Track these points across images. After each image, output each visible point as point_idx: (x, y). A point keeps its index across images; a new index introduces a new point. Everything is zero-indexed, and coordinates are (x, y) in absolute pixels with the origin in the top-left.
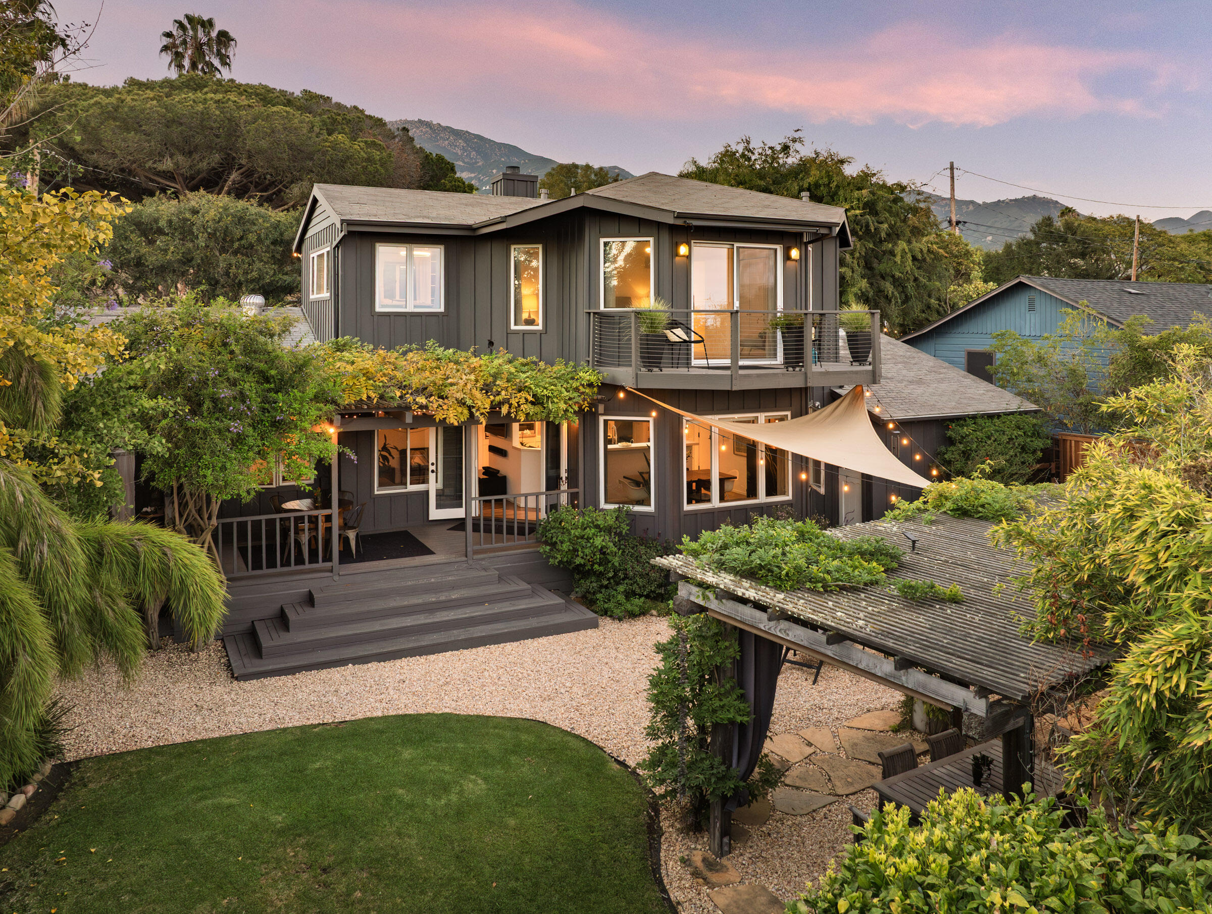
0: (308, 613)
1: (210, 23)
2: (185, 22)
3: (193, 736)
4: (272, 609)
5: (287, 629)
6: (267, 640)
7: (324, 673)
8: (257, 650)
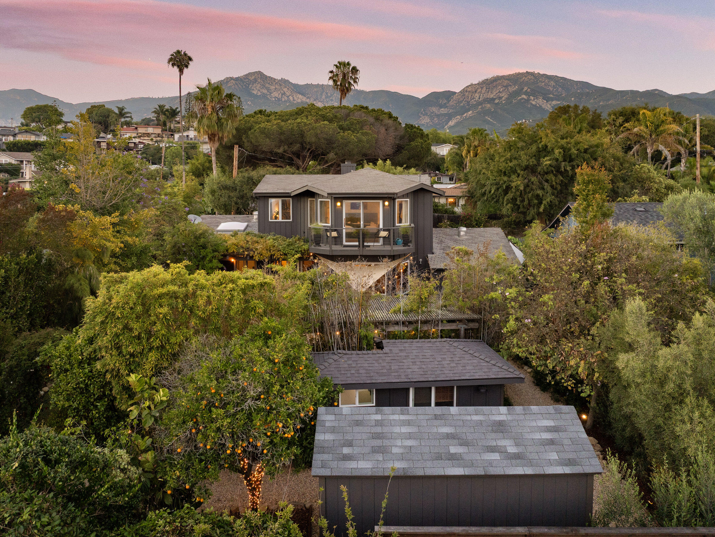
1: (349, 64)
2: (338, 65)
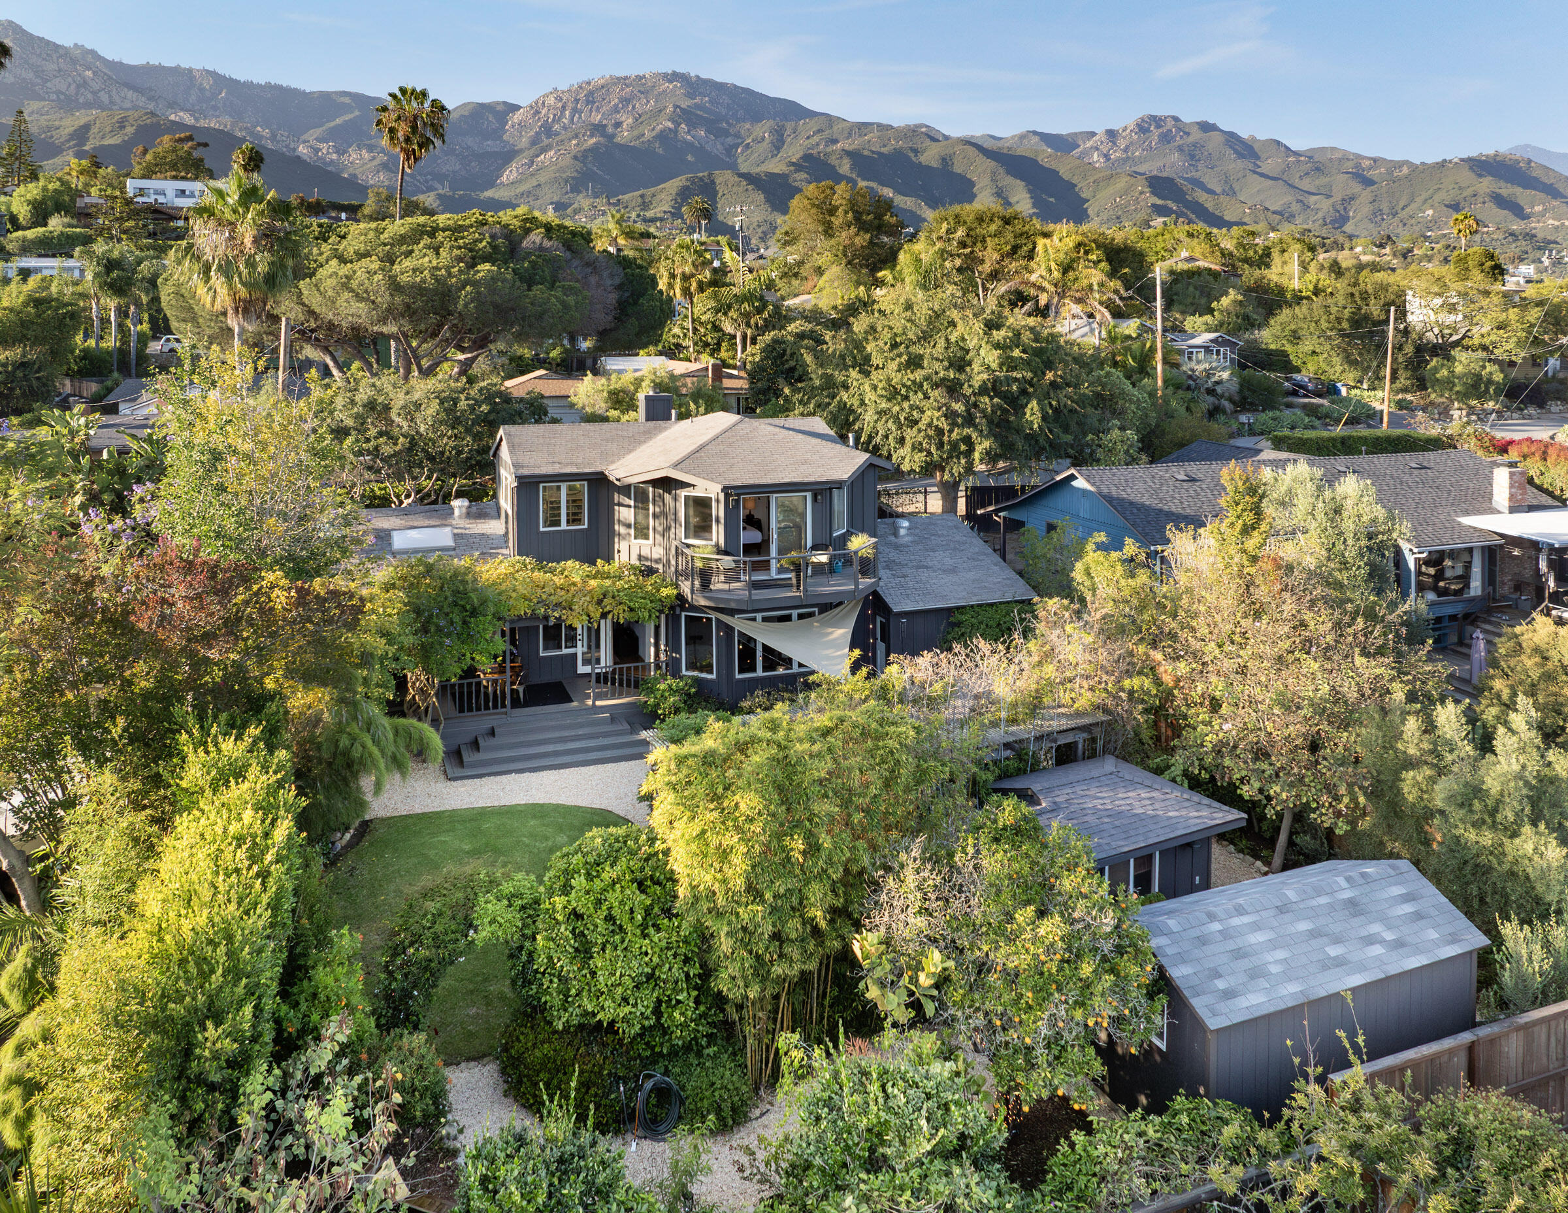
0: (492, 742)
1: (424, 94)
2: (399, 94)
3: (427, 810)
4: (469, 738)
5: (478, 749)
6: (467, 757)
7: (498, 778)
8: (461, 763)
